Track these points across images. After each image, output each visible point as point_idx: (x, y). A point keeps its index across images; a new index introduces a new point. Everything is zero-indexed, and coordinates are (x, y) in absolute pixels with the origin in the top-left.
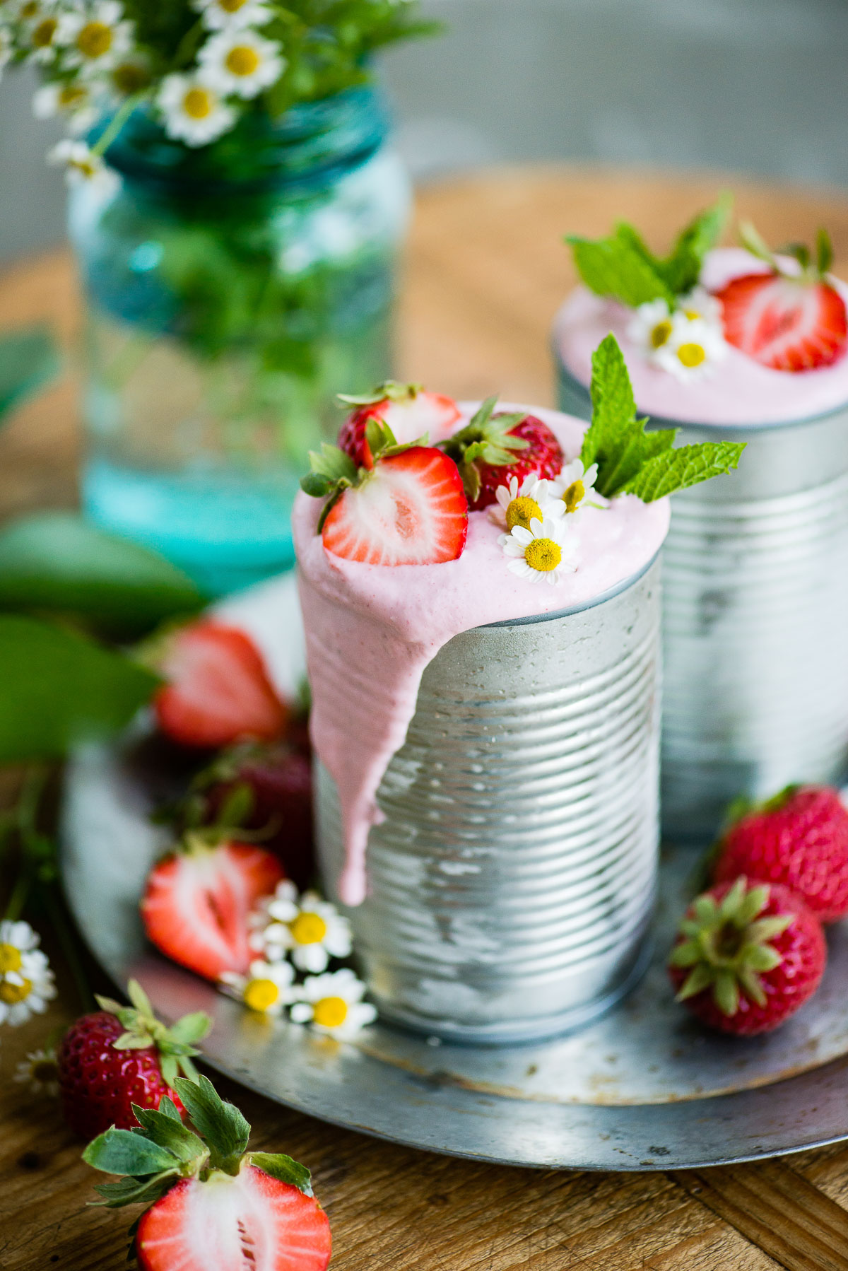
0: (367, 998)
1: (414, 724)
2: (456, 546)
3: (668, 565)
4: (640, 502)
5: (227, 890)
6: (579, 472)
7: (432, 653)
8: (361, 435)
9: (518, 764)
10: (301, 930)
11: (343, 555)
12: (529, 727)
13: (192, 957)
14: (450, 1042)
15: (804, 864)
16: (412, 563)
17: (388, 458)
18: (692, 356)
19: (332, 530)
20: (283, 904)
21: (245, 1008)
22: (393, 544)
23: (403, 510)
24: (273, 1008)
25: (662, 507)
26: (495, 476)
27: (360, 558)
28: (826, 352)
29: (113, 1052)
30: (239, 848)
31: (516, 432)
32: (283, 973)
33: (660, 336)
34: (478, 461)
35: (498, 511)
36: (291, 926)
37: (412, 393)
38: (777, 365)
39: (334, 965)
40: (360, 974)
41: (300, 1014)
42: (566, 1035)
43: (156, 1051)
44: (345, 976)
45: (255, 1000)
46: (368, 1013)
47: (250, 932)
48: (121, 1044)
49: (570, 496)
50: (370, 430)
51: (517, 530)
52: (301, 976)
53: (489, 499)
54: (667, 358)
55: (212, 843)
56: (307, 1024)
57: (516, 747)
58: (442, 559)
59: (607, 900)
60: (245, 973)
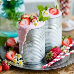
0: (23, 62)
1: (26, 38)
2: (29, 24)
3: (45, 26)
4: (43, 22)
5: (12, 54)
6: (38, 19)
7: (27, 32)
8: (22, 17)
9: (34, 41)
10: (18, 56)
11: (21, 25)
12: (35, 38)
13: (10, 59)
14: (30, 65)
15: (56, 51)
16: (26, 25)
17: (24, 18)
18: (47, 14)
19: (20, 23)
20: (17, 54)
21: (14, 62)
22: (25, 24)
23: (25, 22)
24: (16, 63)
25: (44, 22)
26: (32, 19)
27: (22, 25)
28: (57, 13)
29: (4, 63)
30: (13, 51)
31: (34, 17)
32: (17, 60)
33: (44, 12)
34: (31, 19)
35: (32, 22)
36: (17, 56)
37: (26, 15)
38: (53, 14)
39: (21, 59)
40: (22, 60)
41: (18, 63)
42: (38, 64)
43: (7, 63)
44: (21, 60)
45: (15, 62)
46: (23, 63)
47: (14, 57)
48: (5, 62)
49: (38, 21)
50: (23, 17)
51: (34, 22)
52: (18, 60)
53: (32, 21)
54: (45, 14)
55: (11, 51)
56: (19, 64)
57: (34, 39)
58: (28, 25)
59: (41, 53)
60: (14, 60)
